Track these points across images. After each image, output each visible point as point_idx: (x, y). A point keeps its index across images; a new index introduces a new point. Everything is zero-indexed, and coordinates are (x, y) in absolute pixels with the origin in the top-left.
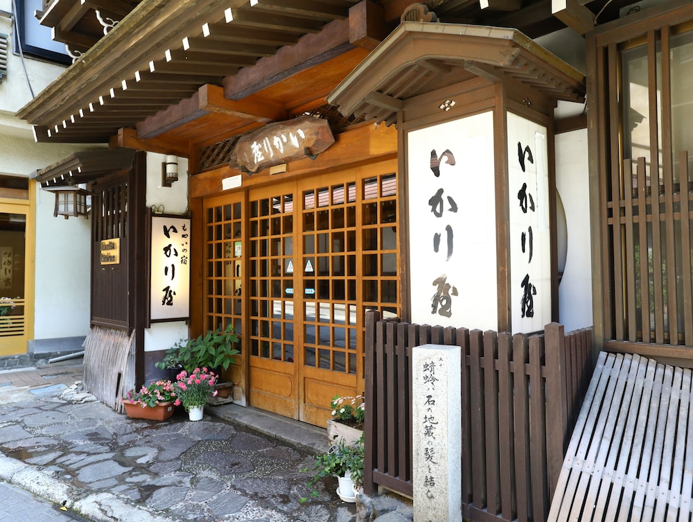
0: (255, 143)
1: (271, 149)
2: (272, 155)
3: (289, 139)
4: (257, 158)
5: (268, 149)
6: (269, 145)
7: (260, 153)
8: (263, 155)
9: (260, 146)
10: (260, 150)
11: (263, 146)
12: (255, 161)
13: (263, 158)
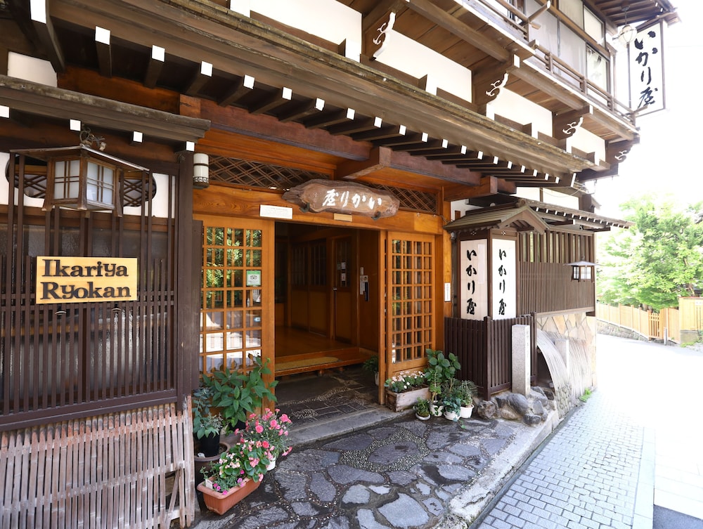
0: (334, 190)
1: (346, 201)
2: (344, 206)
3: (367, 200)
4: (328, 202)
5: (344, 200)
6: (347, 197)
7: (334, 200)
8: (335, 202)
9: (337, 194)
10: (335, 197)
11: (340, 196)
12: (324, 204)
13: (334, 204)
